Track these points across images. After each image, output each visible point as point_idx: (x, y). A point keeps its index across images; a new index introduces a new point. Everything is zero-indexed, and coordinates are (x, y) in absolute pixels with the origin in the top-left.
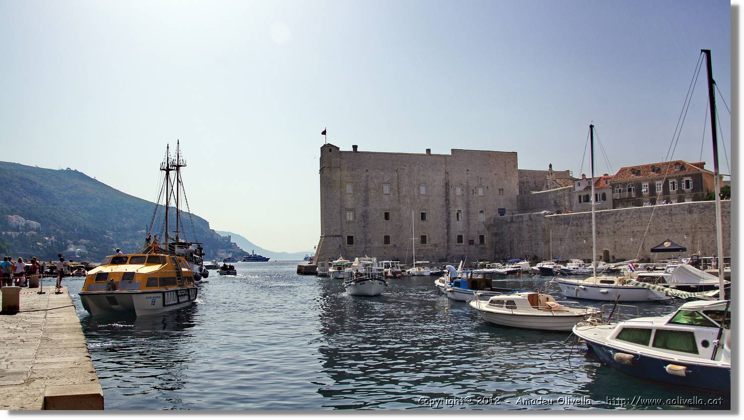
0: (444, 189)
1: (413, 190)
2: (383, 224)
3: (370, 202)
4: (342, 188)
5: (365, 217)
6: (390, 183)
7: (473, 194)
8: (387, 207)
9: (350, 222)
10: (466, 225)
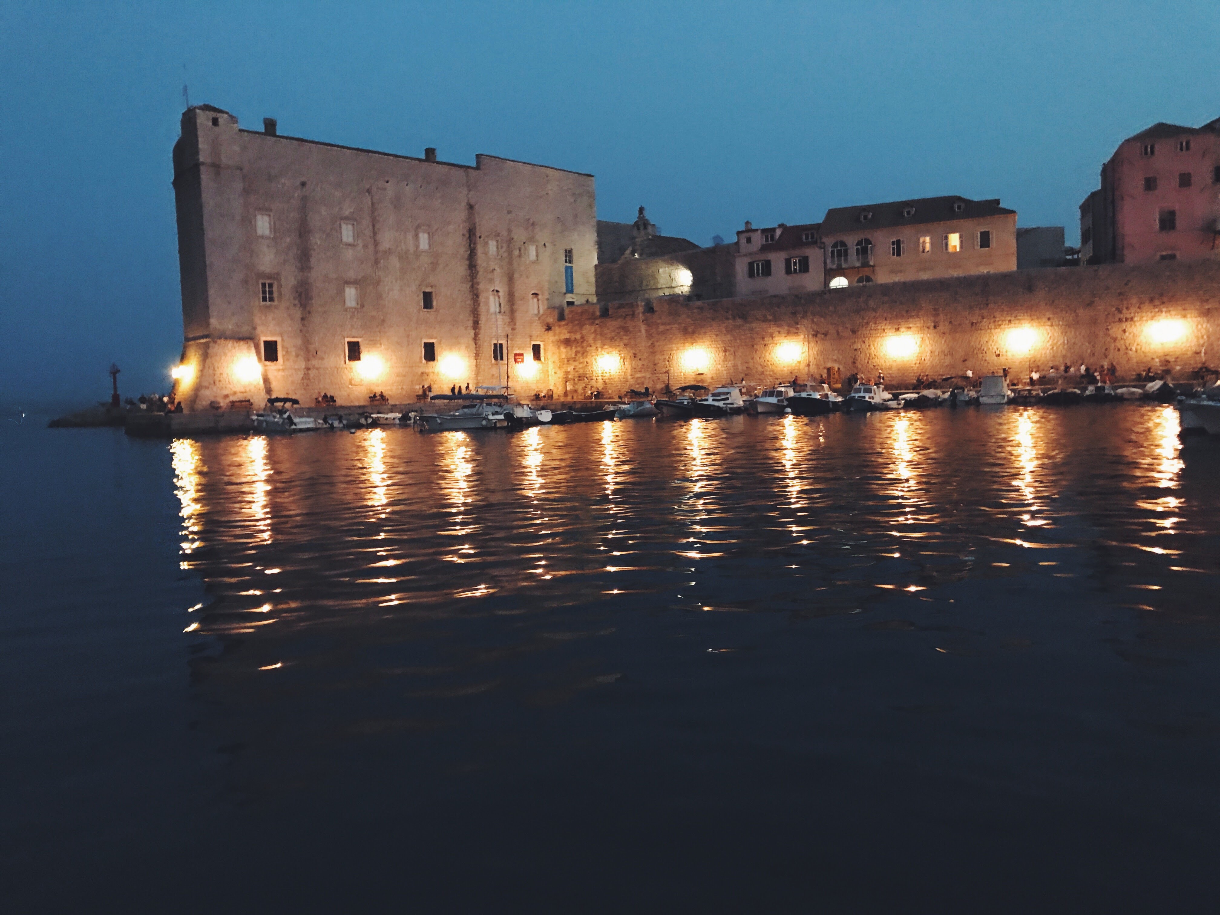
0: (465, 243)
1: (405, 238)
2: (344, 313)
3: (313, 261)
4: (248, 222)
5: (303, 295)
6: (355, 220)
7: (520, 256)
8: (351, 275)
9: (268, 307)
10: (509, 322)
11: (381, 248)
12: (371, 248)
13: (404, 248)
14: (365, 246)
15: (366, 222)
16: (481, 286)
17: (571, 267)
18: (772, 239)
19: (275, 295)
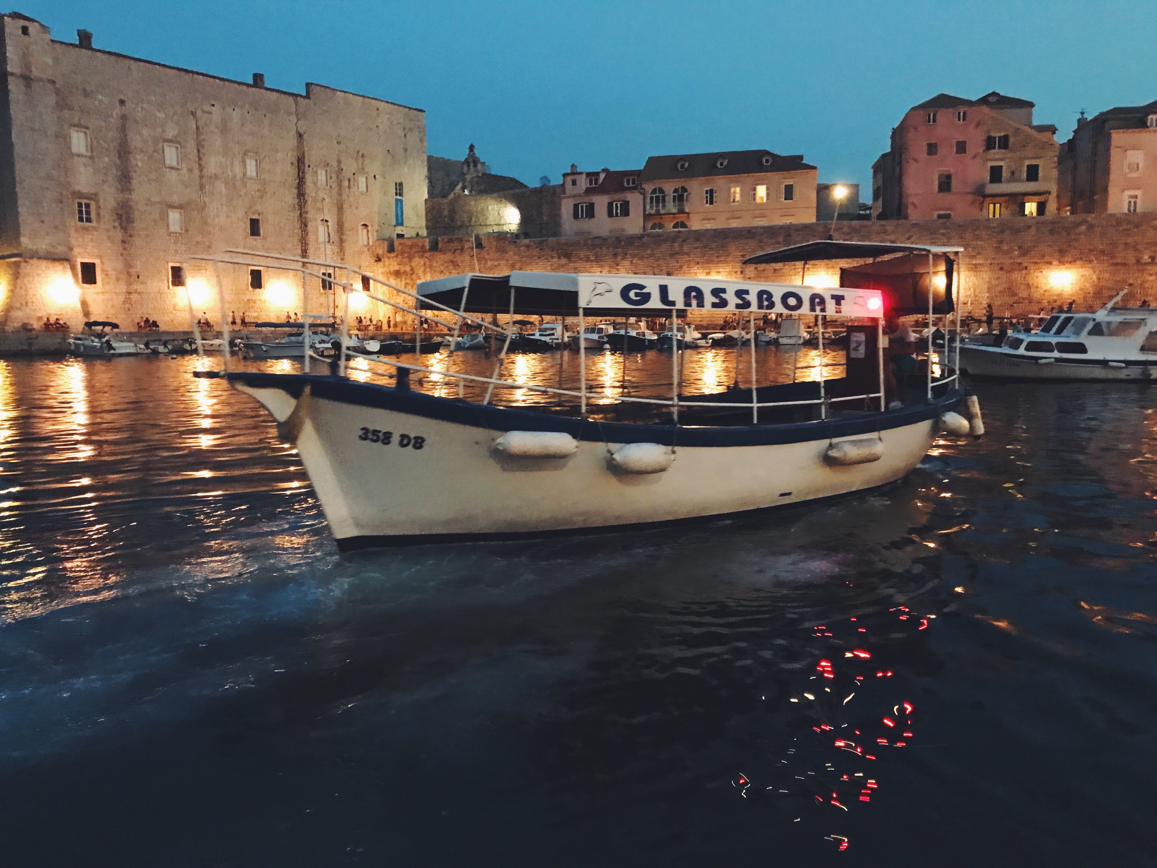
0: (294, 171)
1: (232, 164)
2: (168, 238)
3: (134, 182)
4: (63, 138)
5: (124, 218)
6: (180, 143)
7: (349, 187)
8: (175, 199)
9: (86, 229)
10: (338, 252)
11: (206, 172)
12: (196, 171)
13: (230, 173)
14: (190, 170)
15: (191, 146)
16: (310, 215)
17: (401, 201)
18: (596, 184)
19: (93, 216)
